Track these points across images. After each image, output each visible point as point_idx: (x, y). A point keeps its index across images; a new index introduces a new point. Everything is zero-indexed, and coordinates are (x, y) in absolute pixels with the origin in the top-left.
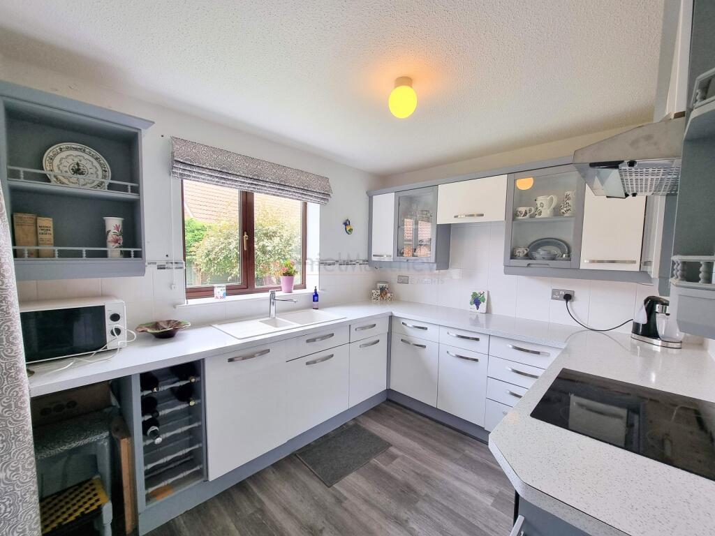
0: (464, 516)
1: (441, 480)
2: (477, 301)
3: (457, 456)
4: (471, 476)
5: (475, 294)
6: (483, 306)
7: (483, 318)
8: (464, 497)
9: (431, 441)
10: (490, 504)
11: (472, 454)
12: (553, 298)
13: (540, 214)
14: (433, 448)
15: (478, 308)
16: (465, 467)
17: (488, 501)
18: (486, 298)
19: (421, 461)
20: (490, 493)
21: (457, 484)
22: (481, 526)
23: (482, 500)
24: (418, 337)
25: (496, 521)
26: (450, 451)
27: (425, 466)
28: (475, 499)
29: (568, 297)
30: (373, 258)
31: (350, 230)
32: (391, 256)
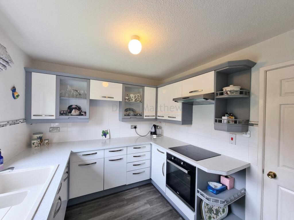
0: (151, 217)
1: (134, 215)
2: (105, 134)
3: (125, 202)
4: (137, 204)
5: (103, 131)
6: (108, 136)
7: (108, 141)
8: (144, 212)
9: (112, 206)
10: (149, 206)
11: (128, 198)
12: (131, 128)
13: (132, 100)
14: (116, 208)
15: (106, 137)
16: (132, 203)
17: (148, 206)
18: (109, 132)
19: (119, 216)
20: (146, 203)
21: (138, 210)
22: (156, 214)
23: (147, 207)
24: (89, 160)
25: (156, 209)
26: (121, 203)
27: (123, 217)
28: (146, 209)
29: (135, 127)
30: (33, 118)
31: (18, 96)
32: (54, 116)
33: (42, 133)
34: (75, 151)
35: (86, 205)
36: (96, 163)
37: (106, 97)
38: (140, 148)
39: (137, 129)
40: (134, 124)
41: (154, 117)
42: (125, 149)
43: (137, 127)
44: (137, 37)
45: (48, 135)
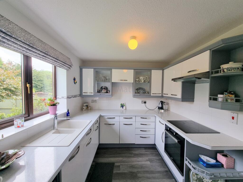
0: (149, 170)
1: (136, 165)
2: (122, 106)
3: (133, 155)
4: (140, 159)
5: (121, 104)
6: (124, 107)
7: (124, 111)
8: (144, 165)
9: (123, 155)
10: (150, 163)
11: (135, 153)
12: (142, 103)
13: (141, 81)
14: (126, 157)
15: (123, 108)
16: (137, 157)
17: (148, 163)
18: (125, 105)
19: (126, 162)
20: (147, 160)
21: (140, 163)
22: (153, 170)
23: (147, 163)
24: (111, 121)
25: (154, 166)
26: (130, 155)
27: (129, 163)
28: (146, 164)
29: (145, 103)
30: (83, 94)
31: (76, 82)
32: (92, 93)
33: (88, 103)
34: (102, 115)
35: (109, 150)
36: (114, 124)
37: (122, 80)
38: (146, 118)
39: (146, 104)
40: (144, 100)
41: (161, 95)
42: (134, 118)
43: (147, 102)
44: (134, 38)
45: (91, 104)
